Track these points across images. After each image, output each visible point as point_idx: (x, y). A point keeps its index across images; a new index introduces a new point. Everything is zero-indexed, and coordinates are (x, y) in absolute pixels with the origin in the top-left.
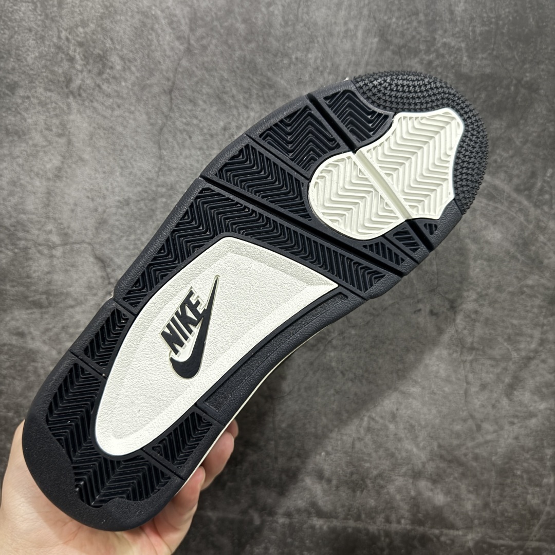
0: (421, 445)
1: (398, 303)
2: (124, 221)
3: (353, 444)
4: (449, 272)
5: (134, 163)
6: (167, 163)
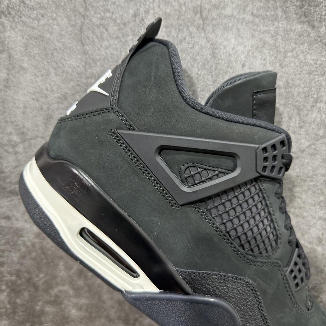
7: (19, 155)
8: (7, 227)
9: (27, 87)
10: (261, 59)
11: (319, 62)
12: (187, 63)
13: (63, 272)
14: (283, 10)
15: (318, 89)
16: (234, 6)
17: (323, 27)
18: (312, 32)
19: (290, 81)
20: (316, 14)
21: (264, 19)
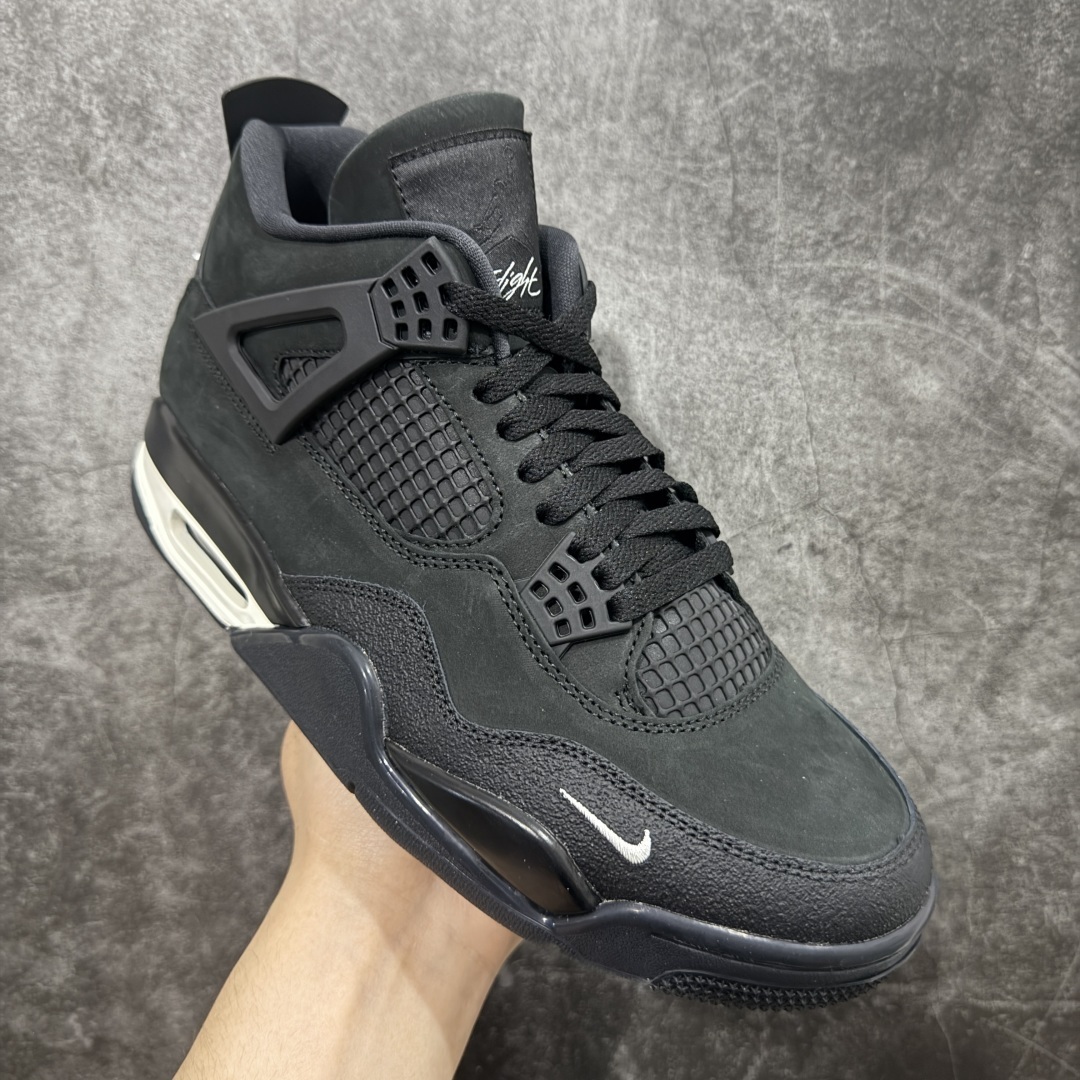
7: (85, 496)
8: (31, 667)
9: (125, 347)
10: (639, 341)
11: (761, 360)
13: (152, 788)
14: (691, 242)
15: (755, 416)
17: (773, 287)
18: (749, 295)
19: (698, 395)
20: (759, 258)
21: (650, 257)
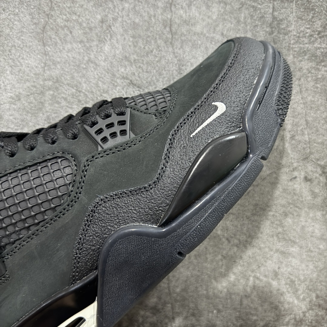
0: (301, 297)
1: (275, 173)
2: (17, 115)
3: (241, 301)
4: (320, 141)
5: (22, 61)
6: (52, 58)
12: (153, 77)
16: (204, 24)
17: (290, 56)
20: (284, 42)
